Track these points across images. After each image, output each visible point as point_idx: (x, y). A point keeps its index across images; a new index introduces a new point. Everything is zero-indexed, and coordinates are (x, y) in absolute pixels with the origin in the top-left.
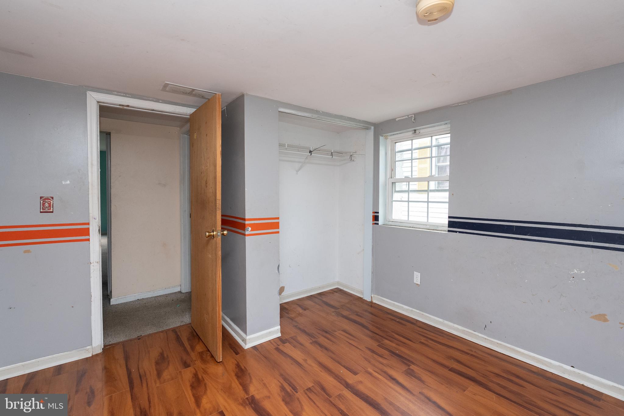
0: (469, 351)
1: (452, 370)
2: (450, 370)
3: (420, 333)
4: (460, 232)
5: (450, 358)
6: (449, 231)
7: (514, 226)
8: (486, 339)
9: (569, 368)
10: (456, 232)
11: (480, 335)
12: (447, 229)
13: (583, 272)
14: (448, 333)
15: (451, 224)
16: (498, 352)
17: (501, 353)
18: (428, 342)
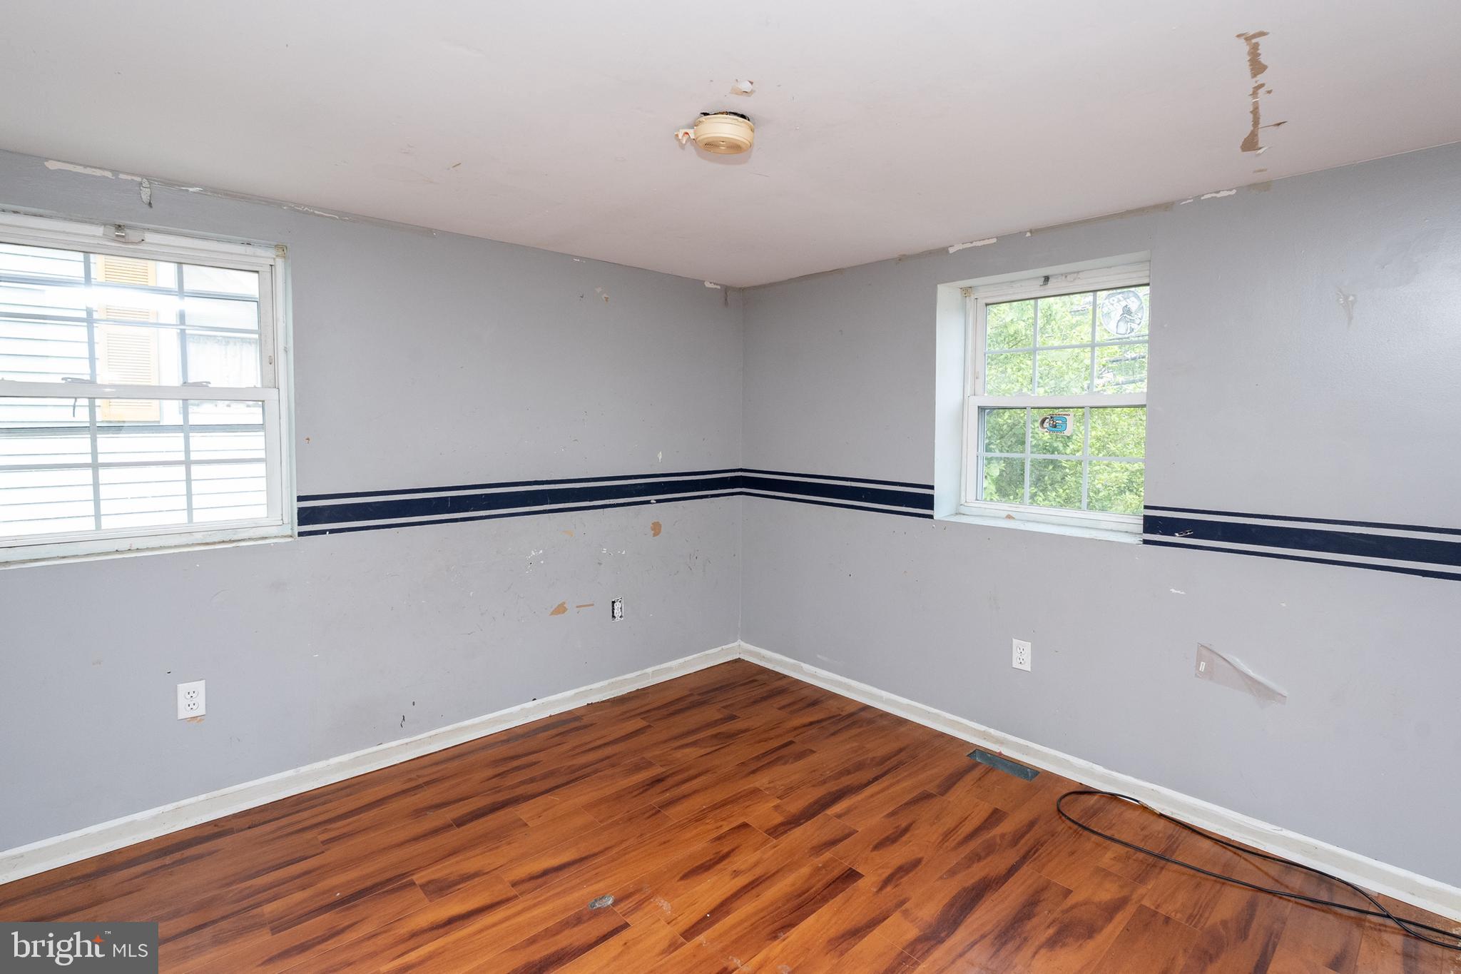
0: (407, 784)
1: (460, 822)
2: (459, 825)
3: (279, 833)
4: (332, 531)
5: (419, 813)
6: (301, 534)
7: (448, 497)
8: (407, 744)
9: (531, 704)
10: (323, 532)
11: (394, 744)
12: (297, 529)
13: (541, 551)
14: (316, 792)
15: (306, 516)
16: (436, 752)
17: (440, 751)
18: (330, 830)
